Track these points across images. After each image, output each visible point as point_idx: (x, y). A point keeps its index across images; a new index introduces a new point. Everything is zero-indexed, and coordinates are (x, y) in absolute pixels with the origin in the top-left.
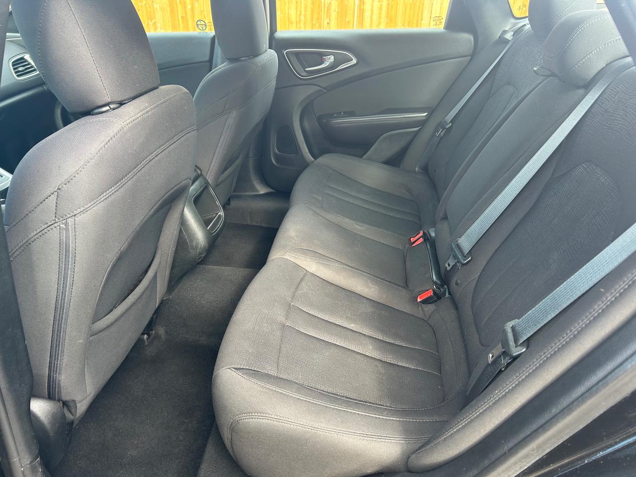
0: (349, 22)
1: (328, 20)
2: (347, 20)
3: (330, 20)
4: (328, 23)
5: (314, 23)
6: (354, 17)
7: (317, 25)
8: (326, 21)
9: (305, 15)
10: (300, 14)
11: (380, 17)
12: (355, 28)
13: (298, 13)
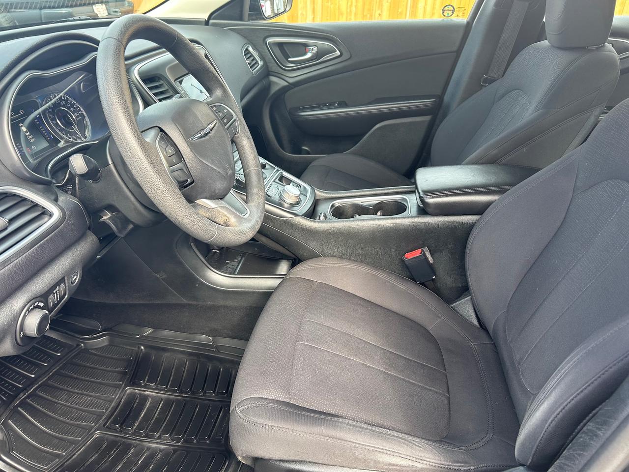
0: (401, 13)
1: (379, 12)
2: (399, 11)
3: (382, 12)
4: (380, 15)
5: (365, 14)
6: (407, 8)
7: (368, 16)
8: (378, 12)
9: (356, 6)
10: (351, 5)
11: (434, 8)
12: (407, 18)
13: (349, 4)
